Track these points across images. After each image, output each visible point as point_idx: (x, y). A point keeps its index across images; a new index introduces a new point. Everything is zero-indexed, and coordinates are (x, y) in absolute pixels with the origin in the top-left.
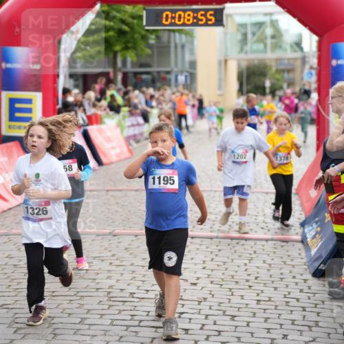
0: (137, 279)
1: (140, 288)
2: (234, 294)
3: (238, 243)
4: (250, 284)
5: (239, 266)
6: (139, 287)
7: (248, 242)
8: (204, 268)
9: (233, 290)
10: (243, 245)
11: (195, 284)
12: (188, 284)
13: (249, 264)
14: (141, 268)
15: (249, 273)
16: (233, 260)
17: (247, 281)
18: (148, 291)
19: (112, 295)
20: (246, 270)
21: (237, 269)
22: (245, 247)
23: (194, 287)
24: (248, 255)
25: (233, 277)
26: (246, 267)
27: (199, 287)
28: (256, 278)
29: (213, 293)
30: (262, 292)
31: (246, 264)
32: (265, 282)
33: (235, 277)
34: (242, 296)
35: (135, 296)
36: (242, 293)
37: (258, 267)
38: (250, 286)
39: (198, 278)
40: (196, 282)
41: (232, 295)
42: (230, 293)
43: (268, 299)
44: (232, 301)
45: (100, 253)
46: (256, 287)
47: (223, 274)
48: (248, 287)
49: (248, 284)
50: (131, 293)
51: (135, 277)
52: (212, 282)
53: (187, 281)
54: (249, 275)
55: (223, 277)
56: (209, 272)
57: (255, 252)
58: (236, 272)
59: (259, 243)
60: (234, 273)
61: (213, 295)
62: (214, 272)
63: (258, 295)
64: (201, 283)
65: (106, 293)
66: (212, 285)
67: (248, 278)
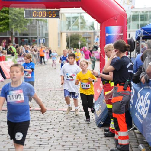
2: (64, 135)
4: (71, 131)
5: (66, 123)
8: (51, 124)
9: (63, 134)
11: (47, 131)
12: (44, 131)
15: (70, 126)
16: (63, 120)
17: (70, 129)
20: (69, 125)
21: (65, 124)
23: (46, 133)
24: (70, 118)
25: (63, 128)
26: (69, 124)
27: (48, 133)
28: (74, 128)
29: (54, 135)
30: (76, 134)
31: (69, 122)
32: (77, 130)
33: (64, 128)
34: (67, 136)
36: (67, 135)
37: (74, 123)
38: (71, 132)
39: (48, 129)
40: (47, 130)
41: (63, 136)
42: (62, 135)
43: (78, 137)
44: (63, 139)
46: (73, 132)
47: (59, 127)
52: (54, 131)
54: (70, 127)
55: (59, 128)
56: (53, 126)
57: (73, 117)
58: (65, 126)
60: (64, 126)
61: (55, 136)
62: (55, 126)
63: (74, 136)
64: (49, 131)
65: (6, 136)
66: (54, 132)
67: (70, 128)
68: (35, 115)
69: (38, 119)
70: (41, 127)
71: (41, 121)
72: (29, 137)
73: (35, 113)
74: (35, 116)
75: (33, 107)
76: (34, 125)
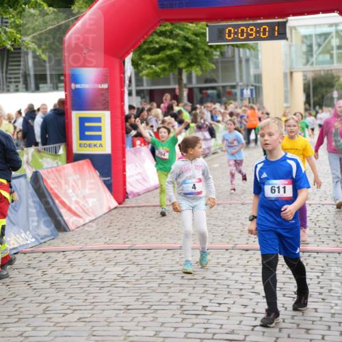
0: (208, 292)
1: (213, 301)
3: (309, 256)
5: (311, 279)
6: (211, 300)
7: (320, 255)
10: (315, 257)
12: (260, 297)
13: (322, 277)
14: (213, 281)
15: (322, 286)
17: (321, 294)
18: (220, 304)
19: (184, 308)
20: (319, 283)
21: (309, 281)
22: (317, 259)
24: (321, 268)
26: (319, 280)
28: (330, 291)
29: (285, 306)
30: (336, 305)
31: (318, 277)
32: (339, 295)
34: (316, 309)
35: (207, 309)
36: (315, 305)
37: (331, 280)
38: (323, 299)
44: (305, 314)
45: (172, 267)
46: (330, 299)
48: (321, 300)
49: (322, 297)
50: (204, 307)
51: (207, 291)
52: (284, 295)
53: (259, 294)
54: (322, 288)
56: (281, 285)
57: (327, 264)
59: (331, 255)
61: (286, 308)
62: (287, 286)
63: (332, 308)
65: (179, 307)
66: (285, 298)
67: (321, 291)
68: (239, 259)
69: (246, 270)
70: (253, 287)
71: (253, 275)
72: (229, 308)
73: (238, 256)
74: (238, 262)
75: (234, 241)
76: (236, 281)
